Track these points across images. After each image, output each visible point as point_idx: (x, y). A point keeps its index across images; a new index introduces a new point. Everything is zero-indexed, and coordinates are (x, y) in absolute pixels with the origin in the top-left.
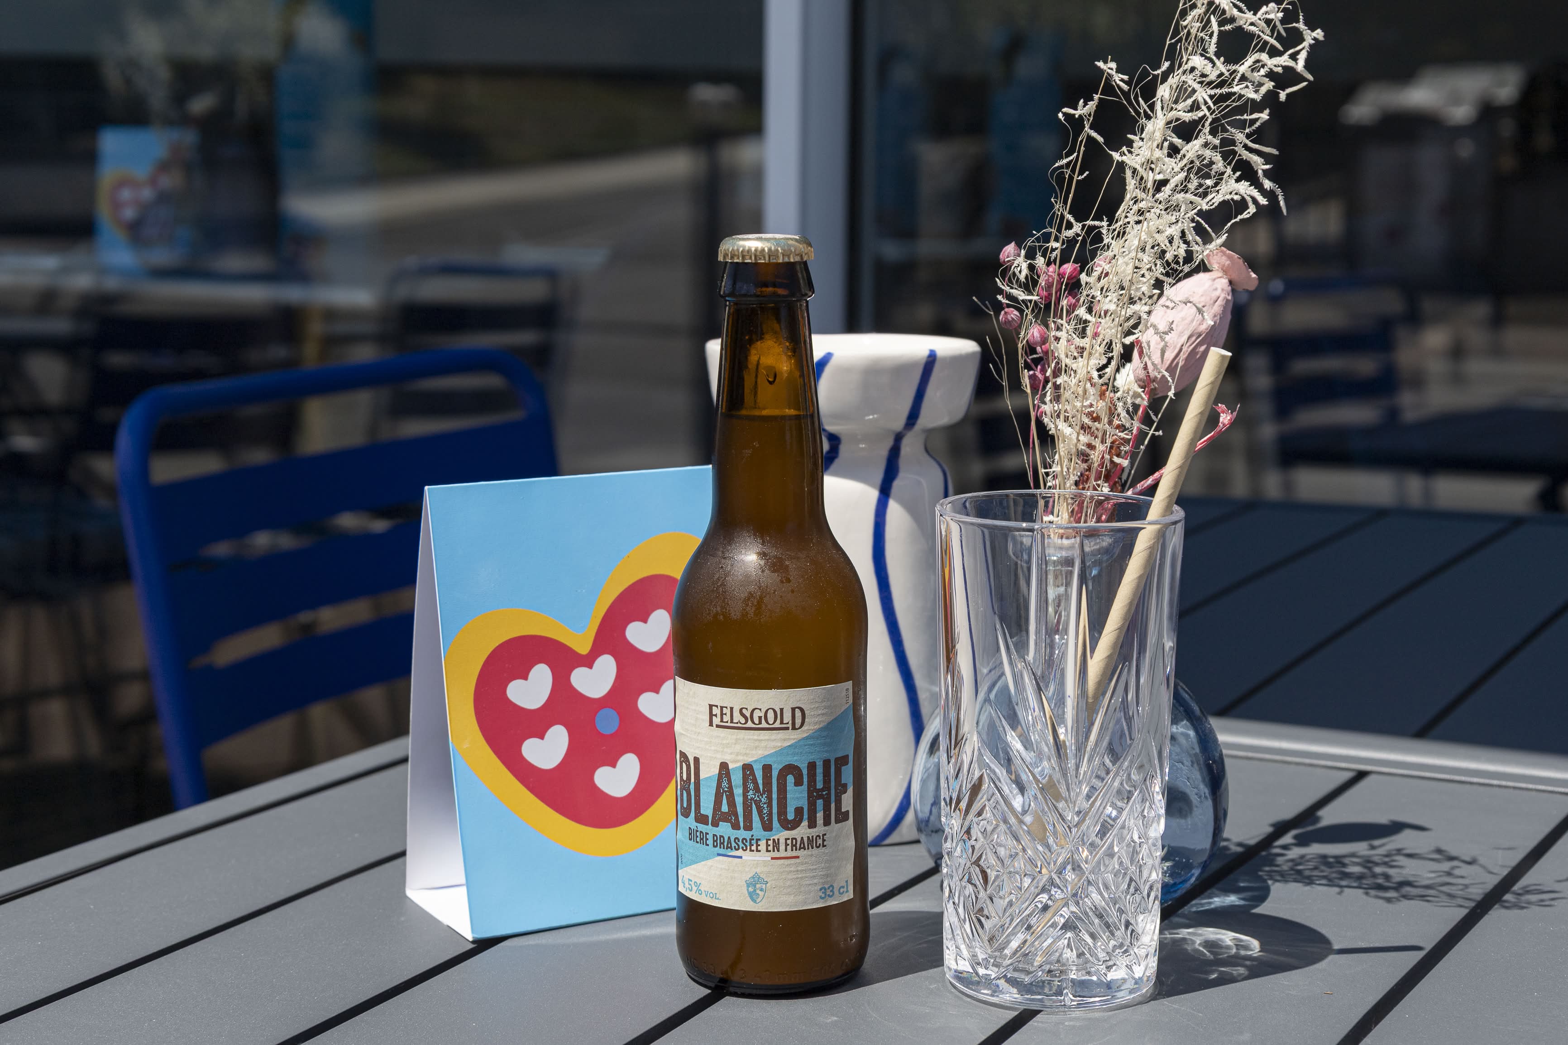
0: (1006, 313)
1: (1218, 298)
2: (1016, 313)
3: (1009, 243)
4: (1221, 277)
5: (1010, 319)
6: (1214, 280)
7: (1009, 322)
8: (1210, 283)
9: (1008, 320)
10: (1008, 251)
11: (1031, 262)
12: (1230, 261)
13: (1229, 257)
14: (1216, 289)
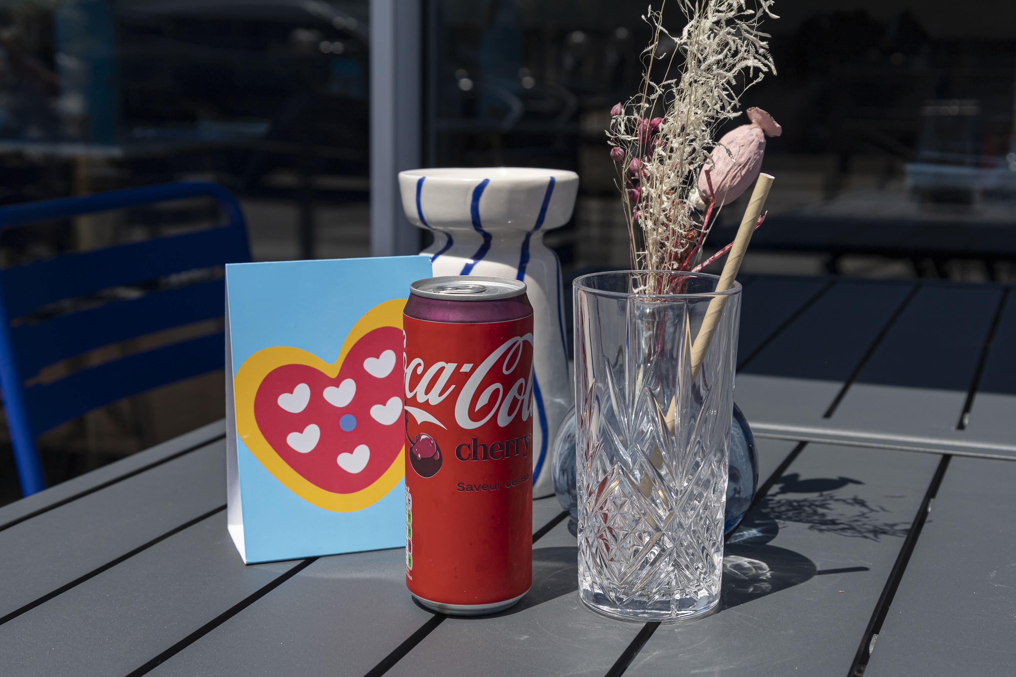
0: (614, 150)
1: (754, 140)
2: (621, 150)
3: (617, 103)
4: (756, 127)
5: (617, 154)
6: (752, 129)
7: (617, 156)
8: (748, 131)
9: (616, 154)
10: (616, 108)
11: (629, 117)
12: (762, 117)
13: (761, 114)
14: (752, 135)
